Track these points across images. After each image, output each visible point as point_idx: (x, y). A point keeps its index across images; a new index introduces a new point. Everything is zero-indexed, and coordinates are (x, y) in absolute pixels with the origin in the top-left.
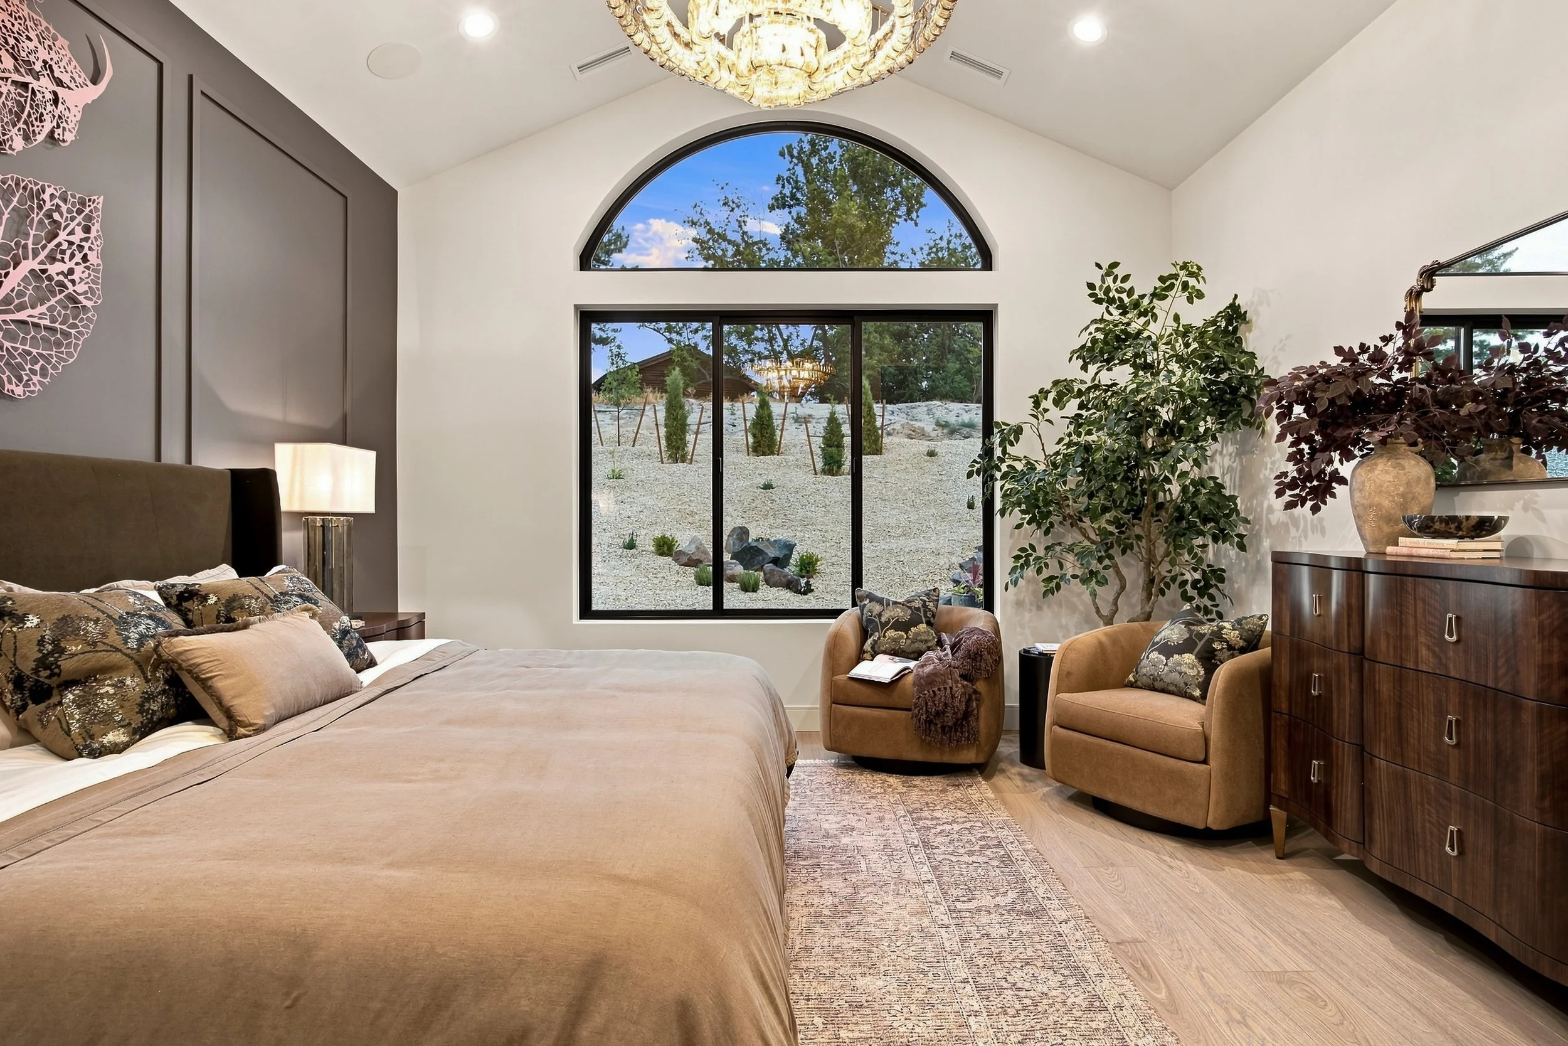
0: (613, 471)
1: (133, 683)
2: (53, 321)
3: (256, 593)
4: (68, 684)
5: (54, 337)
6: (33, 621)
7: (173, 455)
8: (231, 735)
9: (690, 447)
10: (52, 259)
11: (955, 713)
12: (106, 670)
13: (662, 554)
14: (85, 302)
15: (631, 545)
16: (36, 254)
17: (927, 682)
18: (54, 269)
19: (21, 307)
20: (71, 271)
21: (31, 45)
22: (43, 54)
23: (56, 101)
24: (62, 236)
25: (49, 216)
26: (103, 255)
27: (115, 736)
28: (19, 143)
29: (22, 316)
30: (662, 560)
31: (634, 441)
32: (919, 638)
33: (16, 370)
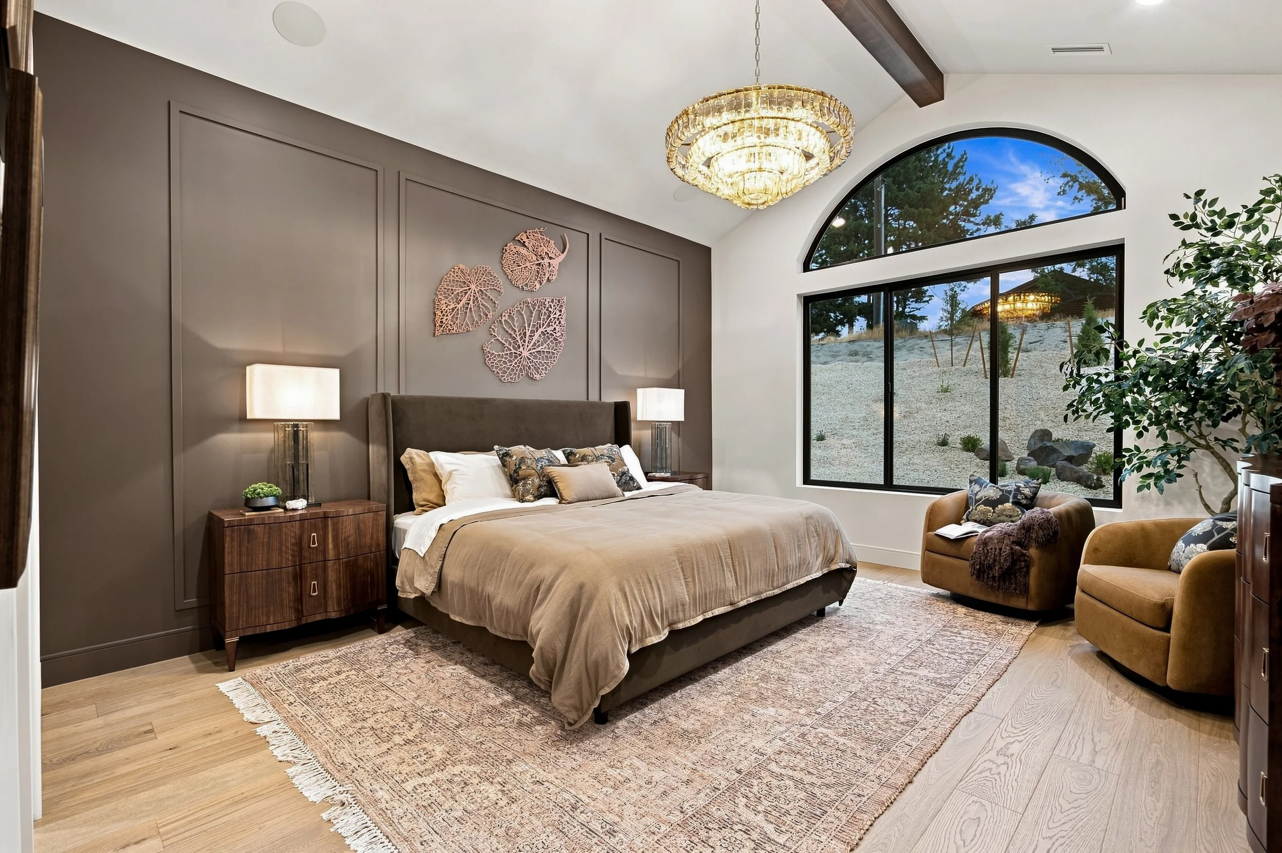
0: (942, 386)
1: (537, 481)
2: (549, 348)
3: (592, 454)
4: (522, 480)
5: (550, 355)
6: (514, 458)
7: (594, 397)
8: (560, 503)
9: (1012, 363)
10: (549, 326)
11: (1001, 568)
12: (531, 475)
13: (968, 450)
14: (560, 340)
15: (944, 443)
16: (543, 325)
17: (985, 542)
18: (549, 330)
19: (539, 346)
20: (555, 329)
21: (541, 248)
22: (546, 250)
23: (550, 266)
24: (552, 316)
25: (547, 310)
26: (566, 320)
27: (530, 497)
28: (538, 286)
29: (539, 349)
30: (966, 455)
31: (965, 362)
32: (1004, 513)
33: (537, 369)
